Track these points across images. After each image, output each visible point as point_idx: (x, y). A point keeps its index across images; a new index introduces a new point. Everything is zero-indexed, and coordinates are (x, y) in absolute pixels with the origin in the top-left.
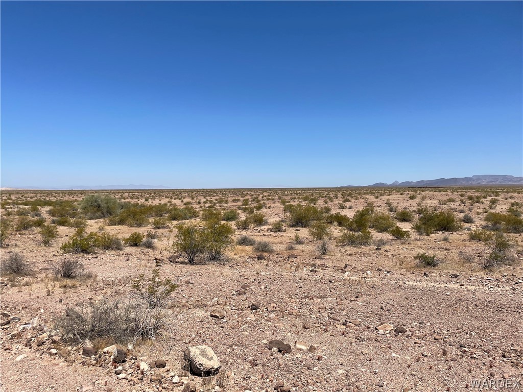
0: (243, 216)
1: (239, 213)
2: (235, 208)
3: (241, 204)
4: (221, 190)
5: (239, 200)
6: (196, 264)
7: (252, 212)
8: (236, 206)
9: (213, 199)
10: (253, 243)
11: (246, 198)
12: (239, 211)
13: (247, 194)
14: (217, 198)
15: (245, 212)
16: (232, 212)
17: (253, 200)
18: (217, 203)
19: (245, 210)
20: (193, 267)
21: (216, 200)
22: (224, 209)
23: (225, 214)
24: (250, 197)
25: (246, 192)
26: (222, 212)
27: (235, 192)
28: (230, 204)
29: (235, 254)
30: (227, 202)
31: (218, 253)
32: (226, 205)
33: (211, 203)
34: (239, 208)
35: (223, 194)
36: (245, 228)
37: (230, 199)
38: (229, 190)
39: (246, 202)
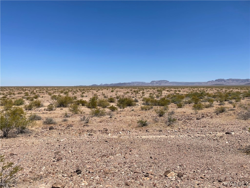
0: (27, 103)
1: (24, 101)
2: (21, 98)
3: (24, 95)
4: (9, 87)
5: (21, 93)
6: (10, 137)
7: (32, 100)
8: (21, 96)
9: (5, 92)
10: (40, 118)
11: (26, 92)
12: (24, 99)
13: (26, 89)
14: (7, 92)
15: (28, 100)
16: (20, 100)
17: (31, 93)
18: (8, 95)
19: (28, 99)
20: (8, 140)
21: (7, 93)
22: (13, 98)
23: (15, 102)
24: (28, 91)
25: (25, 89)
26: (13, 100)
27: (18, 88)
28: (17, 95)
29: (32, 127)
30: (14, 94)
31: (24, 128)
32: (14, 96)
33: (3, 95)
34: (23, 98)
35: (10, 89)
36: (30, 110)
37: (15, 93)
38: (14, 87)
39: (27, 94)
